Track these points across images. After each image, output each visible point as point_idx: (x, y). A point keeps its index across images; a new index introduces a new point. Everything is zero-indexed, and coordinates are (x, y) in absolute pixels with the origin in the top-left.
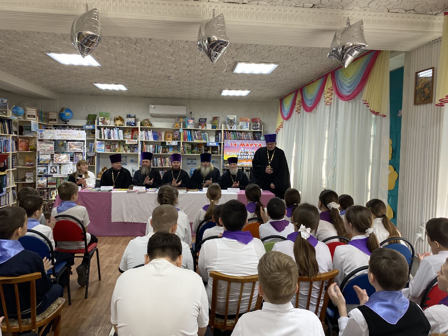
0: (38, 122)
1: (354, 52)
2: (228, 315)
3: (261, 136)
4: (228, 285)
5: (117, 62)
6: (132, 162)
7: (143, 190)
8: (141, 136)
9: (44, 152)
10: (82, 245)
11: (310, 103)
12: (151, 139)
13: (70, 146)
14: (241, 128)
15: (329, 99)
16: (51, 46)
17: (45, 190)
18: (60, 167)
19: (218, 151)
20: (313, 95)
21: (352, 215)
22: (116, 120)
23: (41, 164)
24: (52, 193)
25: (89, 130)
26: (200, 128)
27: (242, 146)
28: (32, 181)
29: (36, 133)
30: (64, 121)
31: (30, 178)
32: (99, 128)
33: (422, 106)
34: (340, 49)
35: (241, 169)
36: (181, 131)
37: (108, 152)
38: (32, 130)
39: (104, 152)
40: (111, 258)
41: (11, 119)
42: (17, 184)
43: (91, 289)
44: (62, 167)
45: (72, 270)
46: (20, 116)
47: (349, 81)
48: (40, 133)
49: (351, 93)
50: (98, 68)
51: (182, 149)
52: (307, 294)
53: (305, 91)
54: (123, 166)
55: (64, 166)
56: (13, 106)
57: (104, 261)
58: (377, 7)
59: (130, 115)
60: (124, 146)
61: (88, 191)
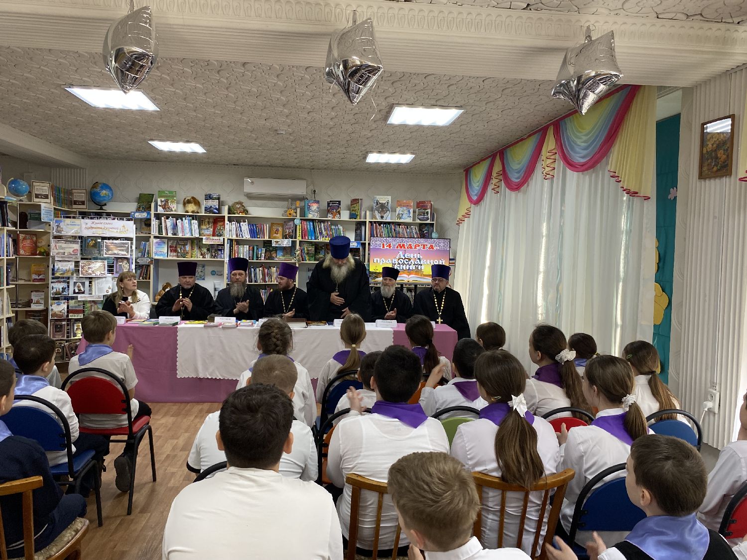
0: (53, 207)
1: (598, 87)
2: (379, 551)
3: (433, 231)
4: (379, 498)
5: (188, 104)
6: (214, 275)
7: (231, 323)
8: (230, 230)
9: (62, 257)
10: (124, 420)
11: (517, 175)
12: (247, 236)
13: (107, 246)
14: (399, 217)
15: (550, 169)
16: (73, 75)
17: (63, 323)
18: (90, 282)
19: (359, 256)
20: (522, 163)
21: (598, 372)
22: (186, 202)
23: (58, 278)
24: (75, 328)
25: (141, 219)
26: (330, 217)
27: (401, 247)
28: (41, 307)
29: (50, 225)
30: (98, 205)
31: (38, 302)
32: (158, 217)
33: (712, 181)
34: (573, 82)
35: (399, 288)
36: (297, 222)
37: (172, 257)
38: (42, 220)
39: (166, 258)
40: (176, 441)
41: (6, 200)
42: (16, 312)
43: (139, 497)
44: (93, 283)
45: (105, 464)
46: (22, 196)
47: (584, 138)
48: (56, 224)
49: (588, 159)
50: (156, 113)
51: (299, 252)
52: (518, 513)
53: (509, 155)
54: (197, 282)
55: (96, 282)
56: (10, 180)
57: (163, 446)
58: (638, 9)
59: (210, 195)
60: (199, 247)
61: (137, 325)
